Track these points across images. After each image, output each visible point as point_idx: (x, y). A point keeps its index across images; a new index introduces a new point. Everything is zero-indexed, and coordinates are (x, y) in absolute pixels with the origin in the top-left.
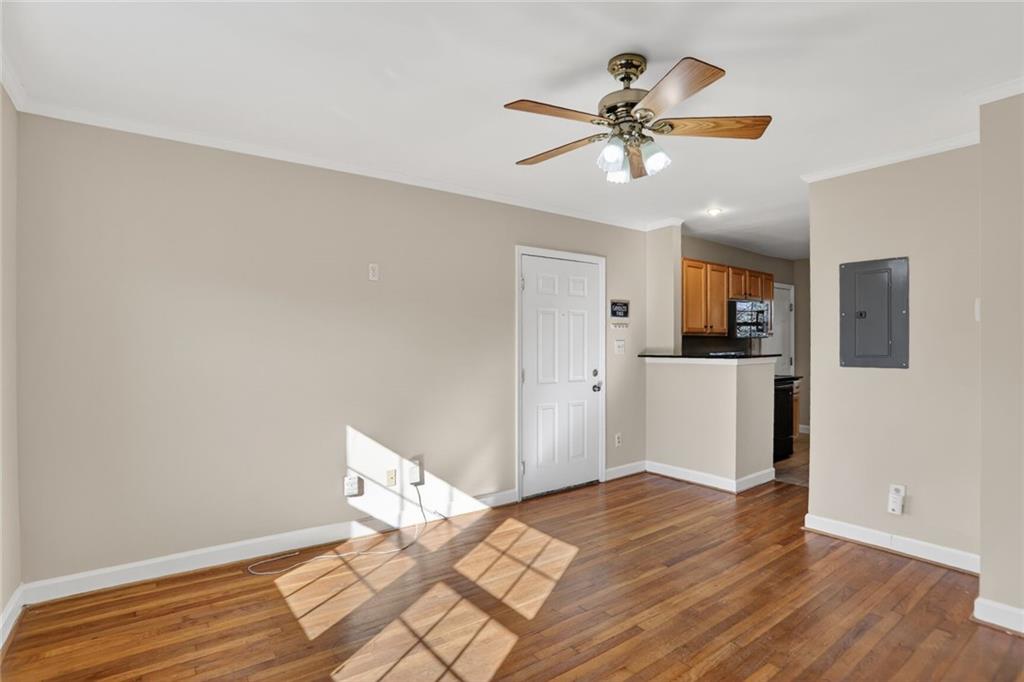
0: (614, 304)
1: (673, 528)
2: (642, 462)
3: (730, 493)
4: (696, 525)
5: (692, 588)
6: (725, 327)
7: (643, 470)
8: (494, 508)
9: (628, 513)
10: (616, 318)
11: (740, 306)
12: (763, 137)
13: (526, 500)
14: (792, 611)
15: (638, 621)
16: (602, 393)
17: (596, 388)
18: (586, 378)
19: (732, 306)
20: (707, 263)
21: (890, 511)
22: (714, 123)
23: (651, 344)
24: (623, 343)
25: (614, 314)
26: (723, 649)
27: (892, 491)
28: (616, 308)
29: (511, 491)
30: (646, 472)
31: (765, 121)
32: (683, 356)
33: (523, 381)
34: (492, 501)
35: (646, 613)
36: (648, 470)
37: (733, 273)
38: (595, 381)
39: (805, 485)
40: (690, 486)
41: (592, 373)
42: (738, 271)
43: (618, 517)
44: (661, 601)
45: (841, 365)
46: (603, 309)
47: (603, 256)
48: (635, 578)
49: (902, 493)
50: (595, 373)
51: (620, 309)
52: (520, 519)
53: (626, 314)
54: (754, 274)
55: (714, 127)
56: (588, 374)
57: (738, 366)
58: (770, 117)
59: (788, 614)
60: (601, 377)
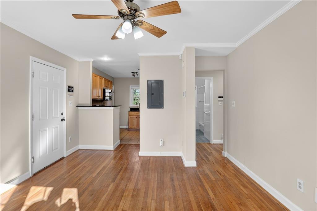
0: (69, 87)
1: (104, 168)
2: (78, 146)
3: (112, 150)
4: (110, 164)
5: (127, 187)
6: (102, 97)
7: (78, 149)
8: (19, 185)
9: (85, 167)
10: (69, 92)
11: (106, 90)
12: (160, 38)
13: (34, 175)
14: (156, 182)
15: (122, 208)
16: (64, 122)
17: (63, 120)
18: (59, 116)
19: (104, 90)
20: (98, 76)
21: (160, 146)
22: (154, 28)
23: (81, 102)
24: (71, 102)
25: (69, 91)
26: (152, 204)
27: (160, 141)
28: (70, 88)
29: (27, 173)
30: (79, 149)
31: (164, 33)
32: (93, 106)
33: (33, 120)
34: (17, 182)
35: (121, 203)
36: (80, 148)
37: (104, 80)
38: (62, 117)
39: (138, 143)
40: (98, 151)
41: (61, 114)
42: (105, 79)
43: (82, 169)
44: (122, 196)
45: (148, 108)
46: (65, 89)
47: (66, 68)
48: (107, 191)
49: (163, 141)
50: (62, 114)
51: (70, 89)
52: (38, 185)
53: (72, 91)
54: (109, 81)
55: (152, 29)
56: (60, 114)
57: (113, 109)
58: (166, 32)
59: (156, 183)
60: (64, 115)
